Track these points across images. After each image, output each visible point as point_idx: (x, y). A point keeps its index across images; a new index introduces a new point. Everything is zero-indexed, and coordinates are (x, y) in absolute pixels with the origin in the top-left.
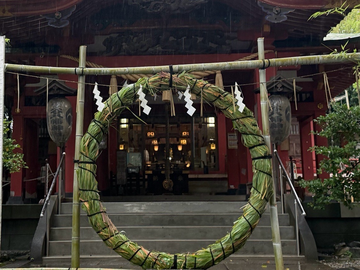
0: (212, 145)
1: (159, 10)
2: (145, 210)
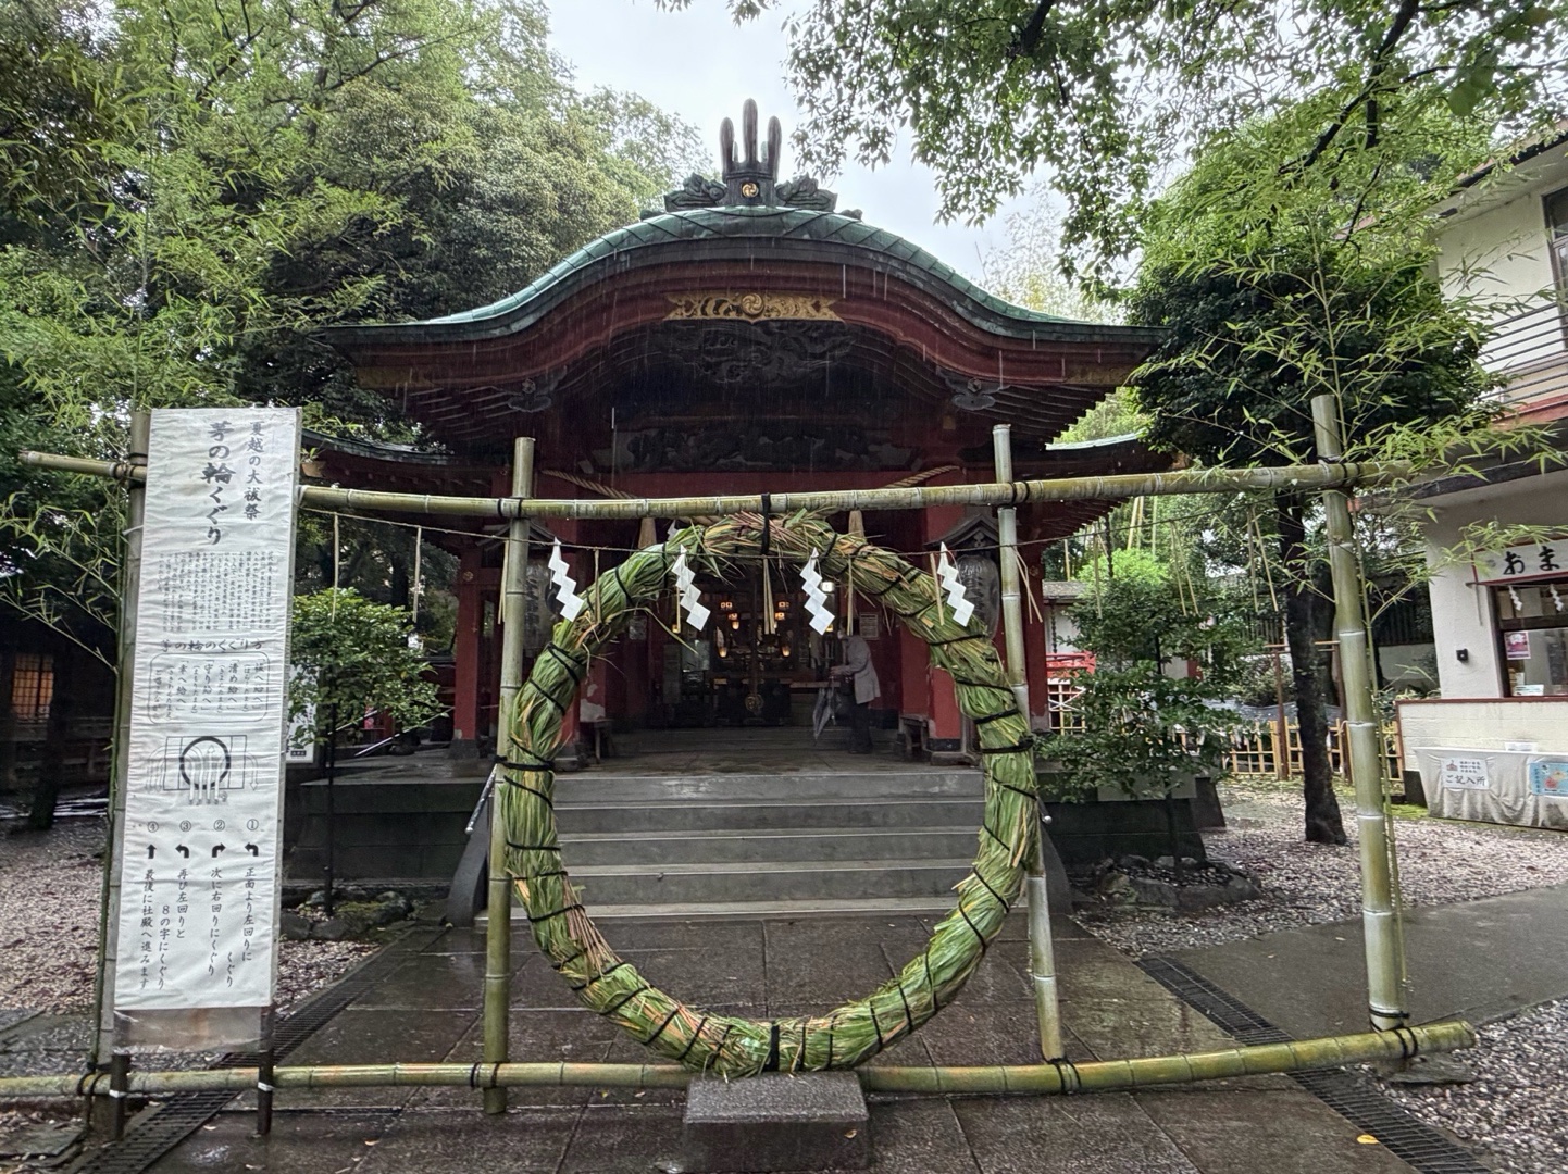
2: (704, 792)
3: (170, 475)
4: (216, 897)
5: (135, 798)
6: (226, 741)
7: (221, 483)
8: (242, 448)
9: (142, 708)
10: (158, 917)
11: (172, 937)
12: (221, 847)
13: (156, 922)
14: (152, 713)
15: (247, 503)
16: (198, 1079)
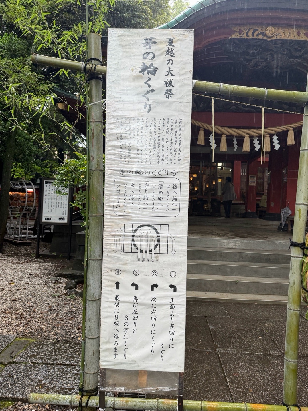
0: (219, 180)
1: (260, 67)
2: (239, 246)
3: (120, 70)
4: (153, 312)
5: (107, 256)
6: (157, 227)
7: (151, 76)
8: (162, 54)
9: (110, 206)
10: (122, 322)
11: (130, 332)
12: (156, 286)
13: (121, 324)
14: (116, 209)
15: (166, 88)
16: (142, 404)
